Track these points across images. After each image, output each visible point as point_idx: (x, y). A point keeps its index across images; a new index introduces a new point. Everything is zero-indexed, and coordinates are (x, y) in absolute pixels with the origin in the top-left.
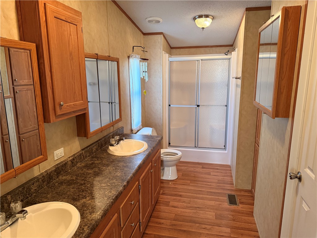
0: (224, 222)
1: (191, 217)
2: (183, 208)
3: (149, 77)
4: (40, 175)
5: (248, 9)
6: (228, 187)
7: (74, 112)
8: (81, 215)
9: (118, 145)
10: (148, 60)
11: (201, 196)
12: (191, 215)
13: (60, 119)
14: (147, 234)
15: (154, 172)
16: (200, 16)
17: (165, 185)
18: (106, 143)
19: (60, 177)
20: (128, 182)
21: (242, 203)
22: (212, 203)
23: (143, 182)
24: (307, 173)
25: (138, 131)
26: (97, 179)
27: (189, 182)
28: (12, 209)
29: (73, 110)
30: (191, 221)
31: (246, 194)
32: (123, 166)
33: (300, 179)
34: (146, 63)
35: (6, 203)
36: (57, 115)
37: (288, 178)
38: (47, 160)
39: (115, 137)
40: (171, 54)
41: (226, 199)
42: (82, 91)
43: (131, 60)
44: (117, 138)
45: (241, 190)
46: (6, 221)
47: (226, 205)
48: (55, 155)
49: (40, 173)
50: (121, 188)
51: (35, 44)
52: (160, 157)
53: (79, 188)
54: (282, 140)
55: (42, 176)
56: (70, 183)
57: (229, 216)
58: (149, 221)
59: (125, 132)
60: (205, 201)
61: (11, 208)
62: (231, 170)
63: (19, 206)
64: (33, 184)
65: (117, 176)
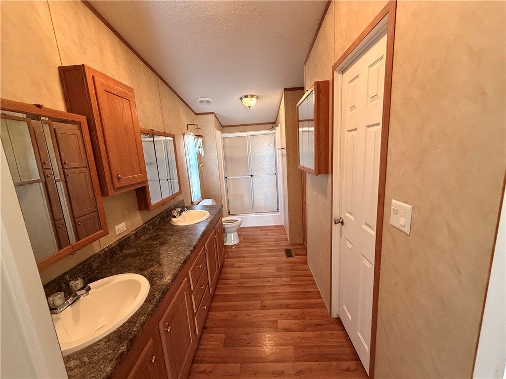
0: (283, 273)
1: (256, 273)
2: (247, 267)
3: (205, 152)
4: (101, 251)
5: (286, 90)
6: (284, 243)
7: (133, 185)
8: (150, 283)
9: (181, 216)
10: (202, 136)
11: (262, 254)
12: (255, 272)
13: (119, 192)
14: (216, 295)
15: (218, 237)
16: (246, 96)
17: (229, 250)
18: (168, 216)
19: (124, 251)
20: (194, 247)
21: (297, 255)
22: (272, 259)
23: (208, 247)
24: (348, 217)
25: (198, 203)
26: (163, 248)
27: (250, 244)
28: (72, 287)
29: (133, 183)
30: (255, 277)
31: (300, 247)
32: (188, 234)
33: (342, 223)
34: (201, 139)
35: (64, 283)
36: (115, 188)
37: (333, 223)
38: (108, 234)
39: (177, 209)
40: (222, 132)
41: (283, 253)
42: (141, 164)
43: (186, 137)
44: (179, 209)
45: (295, 245)
46: (66, 300)
47: (284, 258)
48: (116, 230)
49: (101, 249)
50: (189, 253)
51: (85, 117)
52: (222, 224)
53: (145, 259)
54: (325, 193)
55: (103, 252)
56: (134, 256)
57: (287, 267)
58: (217, 284)
59: (186, 204)
60: (266, 258)
61: (70, 287)
62: (284, 229)
63: (79, 283)
64: (94, 261)
65: (183, 243)
